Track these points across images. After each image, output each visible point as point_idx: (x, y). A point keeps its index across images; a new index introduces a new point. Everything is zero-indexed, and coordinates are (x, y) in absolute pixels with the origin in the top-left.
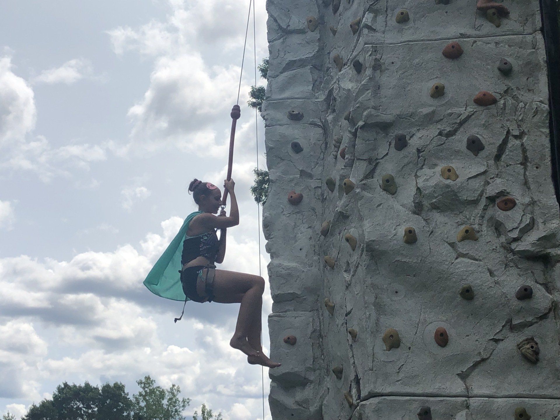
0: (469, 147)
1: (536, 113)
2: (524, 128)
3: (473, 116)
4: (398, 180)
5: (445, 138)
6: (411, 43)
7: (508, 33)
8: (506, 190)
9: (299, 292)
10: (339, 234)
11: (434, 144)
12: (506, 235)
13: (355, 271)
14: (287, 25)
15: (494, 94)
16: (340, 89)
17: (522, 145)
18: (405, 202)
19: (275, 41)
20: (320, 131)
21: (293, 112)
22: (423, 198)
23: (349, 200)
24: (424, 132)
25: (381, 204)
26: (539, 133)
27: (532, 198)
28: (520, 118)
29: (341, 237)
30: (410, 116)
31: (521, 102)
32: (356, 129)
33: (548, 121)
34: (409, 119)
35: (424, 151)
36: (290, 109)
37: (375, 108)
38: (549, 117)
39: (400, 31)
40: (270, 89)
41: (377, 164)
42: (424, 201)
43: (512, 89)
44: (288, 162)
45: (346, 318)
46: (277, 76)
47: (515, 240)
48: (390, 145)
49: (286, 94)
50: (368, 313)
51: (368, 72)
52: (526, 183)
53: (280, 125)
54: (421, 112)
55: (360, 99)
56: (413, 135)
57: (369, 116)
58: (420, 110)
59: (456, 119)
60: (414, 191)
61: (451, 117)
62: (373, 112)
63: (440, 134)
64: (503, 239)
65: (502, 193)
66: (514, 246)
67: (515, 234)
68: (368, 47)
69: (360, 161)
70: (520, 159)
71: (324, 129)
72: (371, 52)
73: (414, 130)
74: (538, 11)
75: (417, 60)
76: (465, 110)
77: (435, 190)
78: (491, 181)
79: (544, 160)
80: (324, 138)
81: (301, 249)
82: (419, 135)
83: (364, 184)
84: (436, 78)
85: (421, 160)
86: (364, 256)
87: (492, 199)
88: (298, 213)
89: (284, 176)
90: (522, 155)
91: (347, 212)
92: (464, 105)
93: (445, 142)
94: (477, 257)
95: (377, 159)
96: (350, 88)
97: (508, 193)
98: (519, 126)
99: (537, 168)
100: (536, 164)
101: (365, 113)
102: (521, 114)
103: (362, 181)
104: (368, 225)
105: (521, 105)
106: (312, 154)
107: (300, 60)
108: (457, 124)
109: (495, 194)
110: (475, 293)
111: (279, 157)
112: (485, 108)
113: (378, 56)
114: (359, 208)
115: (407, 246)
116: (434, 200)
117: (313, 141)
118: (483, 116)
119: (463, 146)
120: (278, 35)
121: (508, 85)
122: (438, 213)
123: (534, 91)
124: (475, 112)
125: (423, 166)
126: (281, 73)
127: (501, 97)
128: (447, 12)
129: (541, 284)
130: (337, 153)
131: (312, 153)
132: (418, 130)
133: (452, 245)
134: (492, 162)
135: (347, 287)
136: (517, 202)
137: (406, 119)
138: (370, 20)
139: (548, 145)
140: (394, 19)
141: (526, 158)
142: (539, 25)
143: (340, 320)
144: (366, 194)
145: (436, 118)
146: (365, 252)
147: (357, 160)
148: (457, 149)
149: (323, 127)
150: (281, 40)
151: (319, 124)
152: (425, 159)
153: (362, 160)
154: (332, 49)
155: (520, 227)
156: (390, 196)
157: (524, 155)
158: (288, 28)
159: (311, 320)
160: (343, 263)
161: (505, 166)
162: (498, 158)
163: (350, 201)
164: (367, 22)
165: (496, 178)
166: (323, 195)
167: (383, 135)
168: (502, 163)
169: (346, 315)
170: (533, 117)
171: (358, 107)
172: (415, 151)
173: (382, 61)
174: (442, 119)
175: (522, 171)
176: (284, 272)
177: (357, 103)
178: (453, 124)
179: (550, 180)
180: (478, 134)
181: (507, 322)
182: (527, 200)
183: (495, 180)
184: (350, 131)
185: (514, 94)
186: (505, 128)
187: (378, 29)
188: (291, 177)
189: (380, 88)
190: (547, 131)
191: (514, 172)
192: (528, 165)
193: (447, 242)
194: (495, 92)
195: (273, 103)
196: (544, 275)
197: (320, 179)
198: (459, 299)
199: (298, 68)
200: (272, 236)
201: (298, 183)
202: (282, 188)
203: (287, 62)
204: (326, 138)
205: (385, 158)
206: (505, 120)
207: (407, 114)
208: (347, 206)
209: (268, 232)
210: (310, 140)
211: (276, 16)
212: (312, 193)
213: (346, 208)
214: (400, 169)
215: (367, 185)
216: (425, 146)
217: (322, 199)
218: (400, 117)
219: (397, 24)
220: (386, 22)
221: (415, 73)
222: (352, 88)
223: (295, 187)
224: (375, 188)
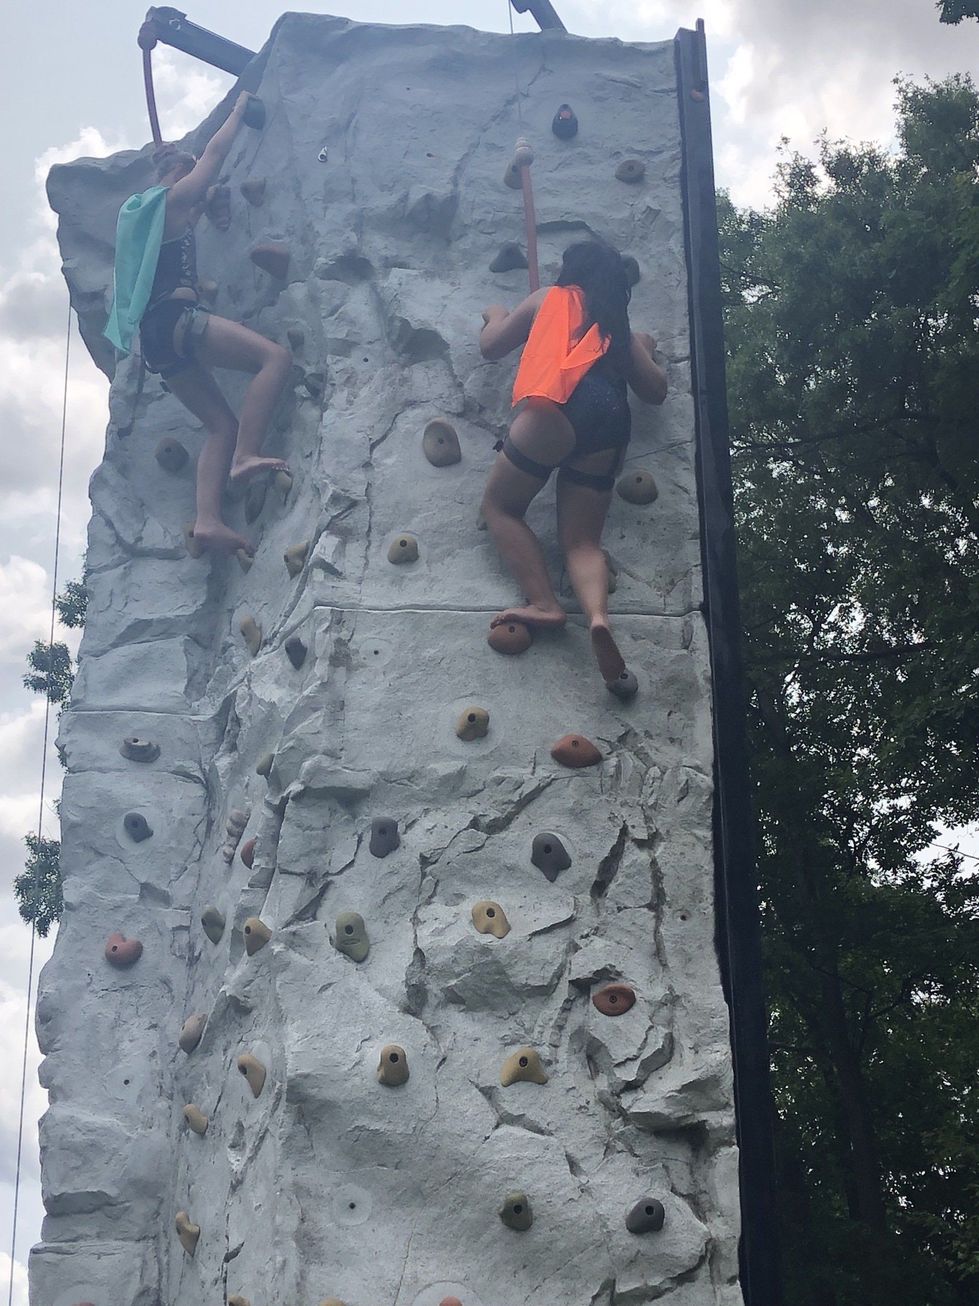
0: (536, 860)
1: (685, 792)
2: (659, 824)
3: (548, 790)
4: (373, 929)
5: (485, 836)
6: (422, 611)
7: (630, 608)
8: (614, 966)
9: (112, 1192)
10: (225, 1050)
11: (460, 847)
12: (611, 1074)
13: (257, 1149)
14: (137, 536)
15: (595, 742)
16: (251, 699)
17: (654, 862)
18: (387, 983)
19: (107, 570)
20: (198, 791)
21: (136, 741)
22: (428, 974)
23: (255, 969)
24: (438, 817)
25: (330, 984)
26: (691, 839)
27: (671, 988)
28: (651, 802)
29: (228, 1059)
30: (409, 779)
31: (654, 765)
32: (282, 797)
33: (709, 814)
34: (406, 785)
35: (436, 861)
36: (128, 735)
37: (331, 754)
38: (712, 803)
39: (397, 581)
40: (84, 683)
41: (328, 885)
42: (429, 983)
43: (636, 734)
44: (114, 861)
45: (225, 1266)
46: (104, 652)
47: (631, 1087)
48: (359, 841)
49: (121, 698)
50: (279, 1259)
51: (320, 669)
52: (658, 952)
53: (101, 770)
54: (435, 771)
55: (297, 730)
56: (414, 822)
57: (316, 771)
58: (432, 766)
59: (510, 792)
60: (408, 957)
61: (500, 787)
62: (326, 762)
63: (475, 824)
64: (603, 1083)
65: (604, 974)
66: (626, 1101)
67: (630, 1073)
68: (322, 612)
69: (287, 876)
70: (647, 893)
71: (207, 789)
72: (327, 624)
73: (415, 810)
74: (696, 566)
75: (432, 651)
76: (533, 774)
77: (458, 956)
78: (581, 943)
79: (700, 902)
80: (206, 808)
81: (127, 1082)
82: (426, 823)
83: (294, 934)
84: (472, 694)
85: (428, 881)
86: (280, 1112)
87: (581, 987)
88: (126, 988)
89: (99, 895)
90: (651, 887)
91: (249, 998)
92: (530, 762)
93: (483, 846)
94: (543, 1126)
95: (327, 874)
96: (275, 699)
97: (619, 974)
98: (648, 819)
99: (683, 918)
100: (681, 910)
101: (307, 764)
102: (652, 792)
103: (287, 925)
104: (296, 1036)
105: (654, 771)
106: (173, 846)
107: (161, 621)
108: (513, 805)
109: (590, 976)
110: (535, 1213)
111: (91, 847)
112: (574, 772)
113: (344, 635)
114: (278, 990)
115: (384, 1091)
116: (453, 982)
117: (178, 815)
118: (570, 791)
119: (523, 855)
120: (114, 557)
121: (627, 725)
122: (461, 1011)
123: (684, 742)
124: (553, 779)
125: (431, 897)
126: (115, 645)
127: (610, 750)
129: (682, 1195)
130: (235, 849)
131: (173, 844)
132: (426, 811)
133: (488, 1093)
134: (586, 898)
135: (234, 1188)
136: (638, 995)
137: (399, 784)
138: (330, 551)
139: (710, 867)
140: (385, 552)
141: (659, 894)
142: (698, 597)
143: (209, 1270)
144: (294, 956)
145: (467, 787)
146: (283, 1104)
147: (281, 873)
148: (511, 861)
149: (205, 782)
150: (120, 570)
151: (198, 774)
152: (438, 881)
153: (291, 873)
154: (240, 602)
155: (643, 1057)
156: (352, 965)
157: (656, 886)
158: (139, 543)
159: (138, 1262)
160: (228, 1123)
161: (616, 909)
162: (599, 888)
163: (257, 972)
164: (324, 554)
165: (592, 937)
166: (191, 947)
167: (346, 817)
168: (609, 904)
169: (227, 1259)
170: (679, 801)
171: (292, 748)
172: (415, 860)
173: (352, 646)
174: (479, 791)
175: (651, 924)
176: (79, 1138)
177: (291, 739)
178: (504, 804)
179: (710, 949)
180: (557, 831)
181: (603, 1288)
182: (659, 992)
183: (591, 941)
184: (269, 804)
185: (639, 745)
186: (619, 822)
187: (347, 573)
188: (118, 898)
189: (345, 708)
190: (708, 834)
191: (634, 923)
192: (664, 909)
193: (477, 1086)
194: (599, 738)
195: (89, 716)
196: (692, 1173)
197: (188, 908)
198: (498, 1226)
199: (154, 638)
200: (57, 1046)
201: (134, 914)
202: (93, 924)
203: (129, 623)
204: (209, 810)
205: (346, 873)
206: (618, 802)
207: (403, 772)
208: (249, 985)
209: (48, 1034)
210: (171, 811)
211: (110, 512)
212: (167, 941)
213: (247, 989)
214: (379, 900)
215: (299, 935)
216: (439, 851)
217: (189, 958)
218: (386, 778)
219: (391, 565)
220: (366, 557)
221: (426, 680)
222: (280, 700)
223: (125, 925)
224: (319, 945)
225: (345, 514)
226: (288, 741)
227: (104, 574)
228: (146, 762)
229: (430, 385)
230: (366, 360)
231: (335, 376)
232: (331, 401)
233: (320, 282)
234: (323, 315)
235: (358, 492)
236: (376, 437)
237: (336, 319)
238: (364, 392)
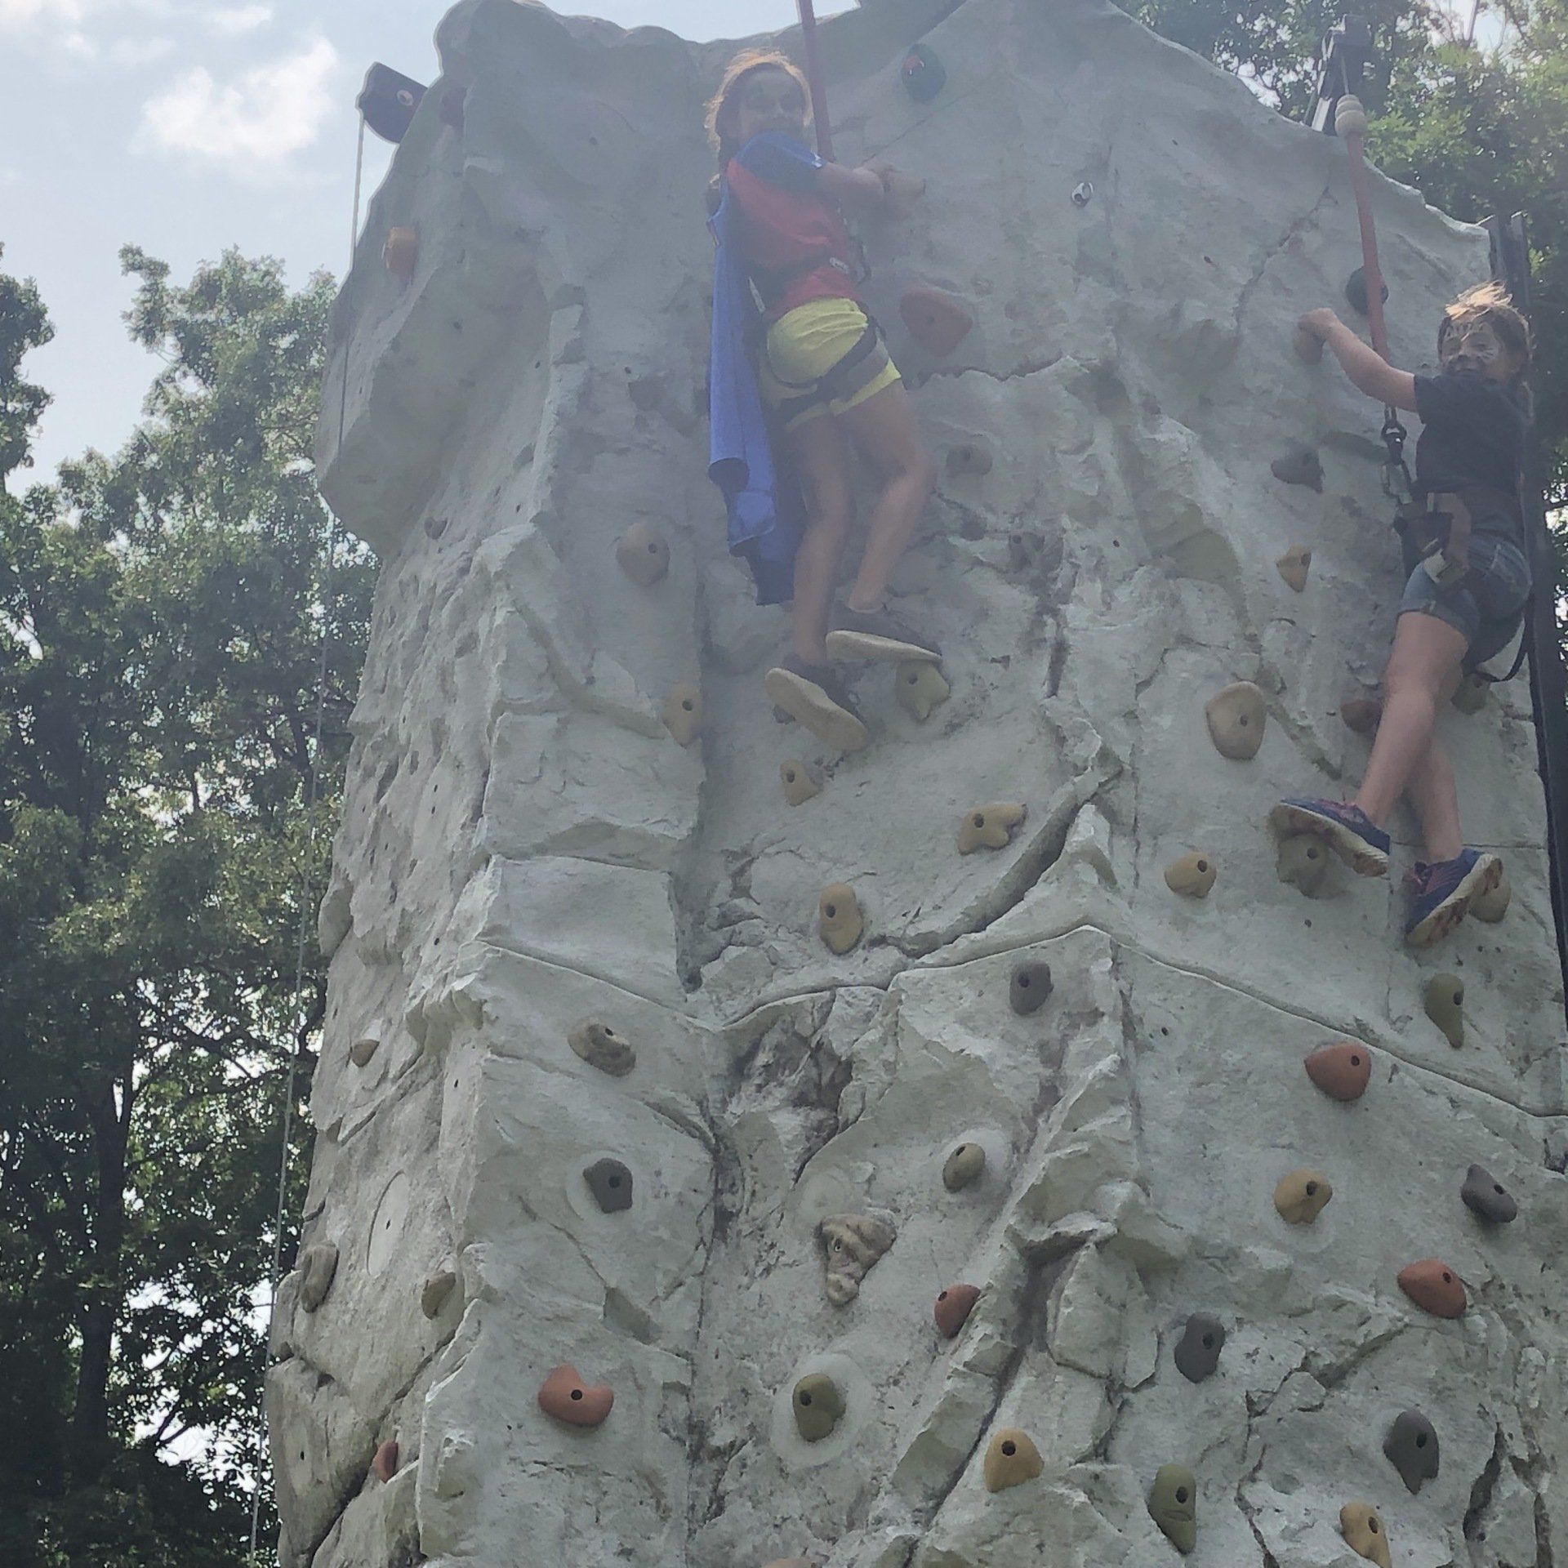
0: (1391, 1452)
2: (1547, 1440)
3: (1402, 1340)
5: (1323, 1390)
6: (1219, 985)
7: (1481, 1081)
11: (1294, 1398)
14: (586, 673)
17: (1538, 1503)
19: (531, 713)
20: (697, 1152)
21: (610, 1033)
23: (1006, 1518)
24: (1257, 1336)
28: (1534, 1404)
31: (1532, 1345)
32: (1056, 1234)
34: (1219, 1269)
35: (1264, 1411)
37: (1142, 1185)
39: (1181, 923)
41: (1125, 1403)
43: (1502, 1287)
44: (555, 1232)
48: (1160, 1345)
49: (569, 947)
51: (1112, 1034)
53: (541, 1064)
54: (1255, 1257)
55: (1092, 1127)
57: (1131, 1209)
58: (1251, 1248)
59: (1350, 1327)
61: (1336, 1314)
62: (1139, 1198)
63: (1304, 1367)
69: (1074, 1373)
71: (715, 1153)
73: (1228, 1314)
75: (1235, 1056)
76: (1378, 1305)
80: (714, 1186)
82: (1243, 1341)
83: (1097, 1477)
84: (1290, 1147)
85: (1254, 1441)
88: (579, 1470)
89: (525, 1286)
90: (1535, 1541)
92: (1371, 1285)
93: (1321, 1405)
95: (1123, 1387)
96: (970, 1052)
98: (1527, 1430)
102: (1535, 1389)
103: (1083, 1458)
105: (1534, 1354)
106: (664, 1237)
108: (1355, 1350)
111: (520, 1198)
112: (1432, 1322)
113: (1126, 986)
117: (671, 1184)
118: (1428, 1351)
119: (1373, 1439)
120: (542, 696)
121: (1492, 1267)
123: (1561, 1319)
124: (1406, 1325)
125: (1256, 1469)
126: (542, 850)
127: (1474, 1301)
128: (1308, 923)
130: (858, 1283)
131: (664, 1233)
132: (1239, 1321)
134: (1459, 1535)
137: (1211, 1264)
141: (1545, 1553)
144: (1101, 1520)
145: (1292, 1299)
147: (1060, 1364)
148: (1356, 1443)
149: (714, 1141)
150: (551, 721)
151: (698, 1120)
152: (1265, 1445)
153: (1082, 1370)
156: (1178, 1558)
157: (1541, 1544)
158: (590, 687)
162: (1474, 1523)
163: (1007, 1524)
167: (1144, 1298)
171: (1087, 1155)
172: (1239, 1400)
173: (1134, 1008)
174: (1305, 1312)
177: (1083, 1140)
178: (1341, 1343)
185: (1509, 1307)
186: (1492, 1423)
187: (1119, 883)
188: (566, 1303)
189: (1143, 1111)
195: (520, 962)
197: (686, 1355)
199: (613, 860)
200: (464, 1545)
201: (595, 1339)
202: (517, 1337)
203: (580, 820)
204: (718, 1192)
205: (1147, 1392)
206: (1487, 1390)
207: (1220, 1246)
208: (990, 1542)
209: (451, 1518)
210: (658, 1174)
211: (547, 616)
212: (652, 1403)
213: (988, 1548)
214: (1197, 1454)
215: (1104, 1482)
216: (1268, 1396)
217: (691, 1446)
218: (1198, 1248)
219: (1170, 893)
220: (1135, 866)
221: (1230, 1101)
222: (992, 1057)
223: (575, 1354)
224: (1131, 1507)
225: (1110, 786)
226: (1075, 1141)
227: (525, 718)
228: (611, 1073)
229: (1210, 621)
230: (1116, 544)
231: (1079, 552)
232: (1076, 590)
233: (1065, 394)
234: (1064, 447)
235: (1123, 752)
236: (1143, 676)
237: (1084, 462)
238: (1123, 594)
